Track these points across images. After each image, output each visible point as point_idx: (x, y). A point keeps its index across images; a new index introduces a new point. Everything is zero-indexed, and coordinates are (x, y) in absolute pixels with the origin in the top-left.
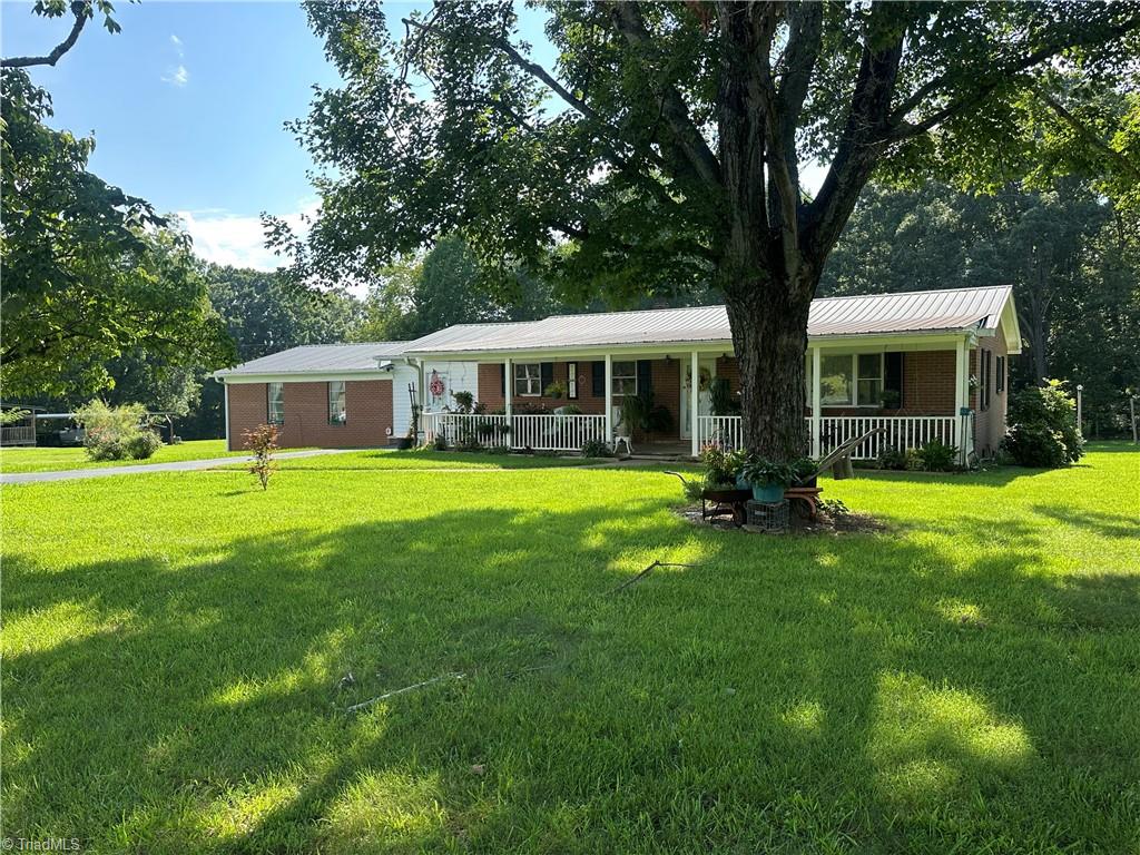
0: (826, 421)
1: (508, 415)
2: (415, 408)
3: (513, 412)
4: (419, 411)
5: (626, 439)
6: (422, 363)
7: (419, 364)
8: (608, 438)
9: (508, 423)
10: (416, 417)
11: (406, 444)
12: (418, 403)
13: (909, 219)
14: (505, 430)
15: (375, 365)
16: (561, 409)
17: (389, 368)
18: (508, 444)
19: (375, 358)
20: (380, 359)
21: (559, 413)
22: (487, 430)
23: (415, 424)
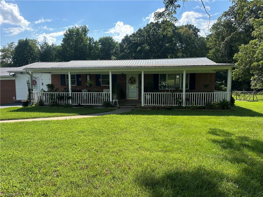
0: (187, 94)
1: (70, 92)
2: (29, 90)
3: (72, 91)
4: (31, 91)
5: (117, 101)
6: (32, 73)
7: (30, 73)
8: (111, 100)
9: (70, 95)
10: (30, 93)
11: (26, 104)
12: (30, 88)
13: (139, 48)
14: (69, 98)
15: (8, 74)
16: (85, 90)
17: (14, 76)
18: (70, 103)
19: (8, 72)
20: (10, 72)
21: (85, 91)
22: (61, 98)
23: (29, 96)
